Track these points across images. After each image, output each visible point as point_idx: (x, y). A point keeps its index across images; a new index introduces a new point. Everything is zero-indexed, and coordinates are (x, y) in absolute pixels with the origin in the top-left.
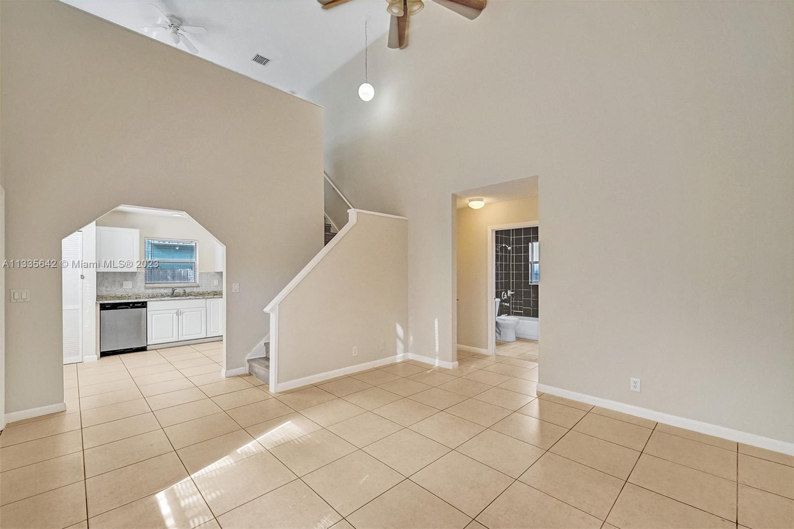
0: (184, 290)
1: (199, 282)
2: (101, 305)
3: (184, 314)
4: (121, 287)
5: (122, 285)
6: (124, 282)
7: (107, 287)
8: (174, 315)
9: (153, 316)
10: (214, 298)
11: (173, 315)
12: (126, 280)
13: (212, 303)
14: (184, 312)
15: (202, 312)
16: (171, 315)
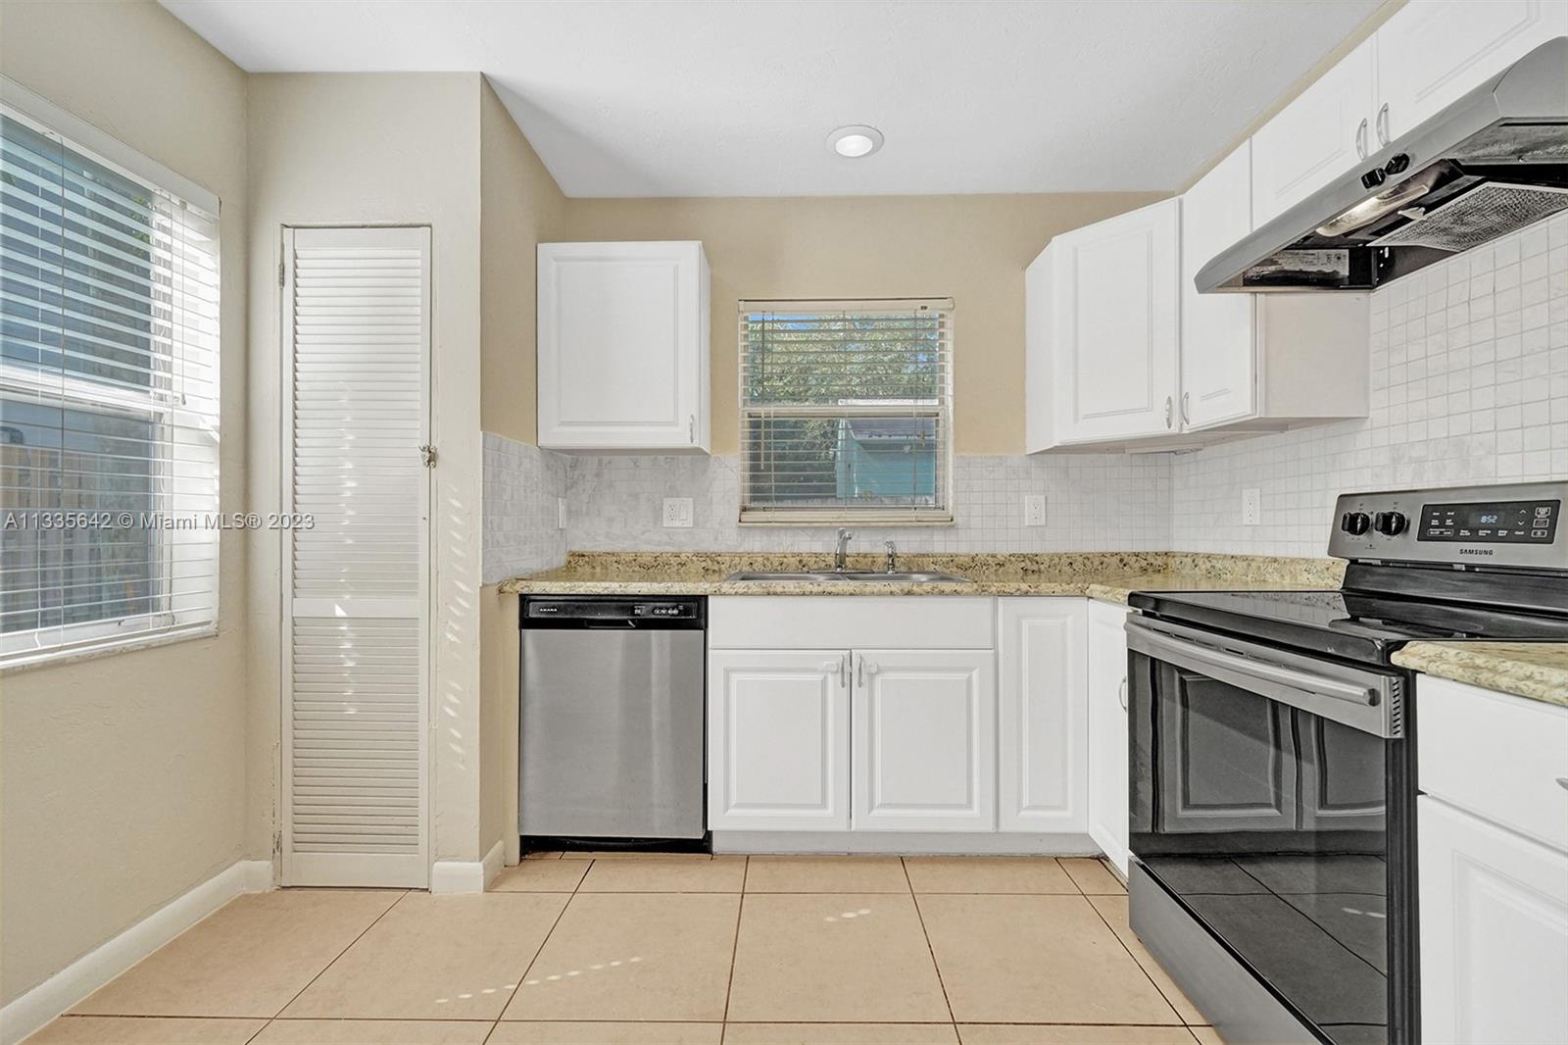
0: (890, 544)
1: (956, 503)
2: (525, 599)
3: (878, 679)
4: (655, 523)
5: (657, 514)
6: (667, 502)
7: (610, 520)
8: (830, 678)
9: (735, 678)
10: (1038, 595)
11: (824, 683)
12: (673, 492)
13: (1025, 624)
14: (879, 671)
15: (975, 674)
16: (818, 677)
